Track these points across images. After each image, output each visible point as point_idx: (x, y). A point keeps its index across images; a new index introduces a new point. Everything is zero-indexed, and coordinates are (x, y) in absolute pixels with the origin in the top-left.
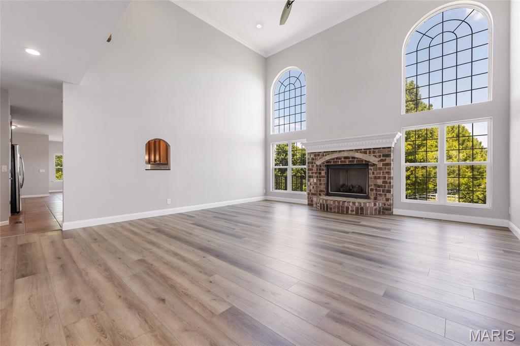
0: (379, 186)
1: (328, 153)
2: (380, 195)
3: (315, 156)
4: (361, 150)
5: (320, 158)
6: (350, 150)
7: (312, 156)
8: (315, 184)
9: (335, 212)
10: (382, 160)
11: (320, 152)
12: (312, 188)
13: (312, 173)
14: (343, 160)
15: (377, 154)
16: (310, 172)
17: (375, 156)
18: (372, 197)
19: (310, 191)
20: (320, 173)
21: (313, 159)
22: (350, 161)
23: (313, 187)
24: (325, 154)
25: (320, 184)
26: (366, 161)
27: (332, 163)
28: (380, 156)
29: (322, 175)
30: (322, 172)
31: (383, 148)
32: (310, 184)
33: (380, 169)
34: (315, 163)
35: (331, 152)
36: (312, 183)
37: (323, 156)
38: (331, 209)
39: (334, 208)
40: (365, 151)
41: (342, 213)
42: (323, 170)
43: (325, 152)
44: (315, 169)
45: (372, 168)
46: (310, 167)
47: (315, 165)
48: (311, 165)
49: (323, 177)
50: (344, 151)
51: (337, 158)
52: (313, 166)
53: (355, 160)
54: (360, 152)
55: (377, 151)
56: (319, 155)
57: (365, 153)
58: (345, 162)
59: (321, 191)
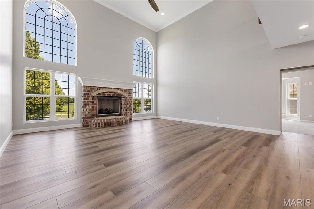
0: (128, 108)
1: (101, 88)
2: (128, 112)
3: (91, 89)
4: (120, 89)
5: (95, 91)
6: (115, 88)
7: (88, 89)
8: (90, 110)
9: (116, 126)
10: (129, 95)
11: (95, 87)
12: (87, 112)
13: (88, 102)
14: (109, 93)
15: (128, 92)
16: (86, 101)
17: (126, 93)
18: (124, 114)
19: (86, 115)
20: (93, 102)
21: (88, 91)
22: (113, 95)
23: (89, 112)
24: (98, 88)
25: (93, 110)
26: (121, 95)
27: (102, 95)
28: (128, 93)
29: (94, 103)
30: (94, 101)
31: (130, 89)
32: (86, 110)
33: (129, 99)
34: (90, 94)
35: (103, 88)
36: (88, 109)
37: (97, 90)
38: (113, 124)
39: (115, 123)
40: (122, 90)
41: (120, 125)
42: (95, 99)
43: (98, 87)
44: (90, 99)
45: (124, 99)
46: (86, 97)
47: (91, 96)
48: (86, 96)
49: (95, 104)
50: (111, 88)
51: (105, 92)
52: (88, 97)
53: (116, 94)
54: (120, 90)
55: (127, 90)
56: (94, 89)
57: (122, 91)
58: (110, 95)
59: (93, 115)
